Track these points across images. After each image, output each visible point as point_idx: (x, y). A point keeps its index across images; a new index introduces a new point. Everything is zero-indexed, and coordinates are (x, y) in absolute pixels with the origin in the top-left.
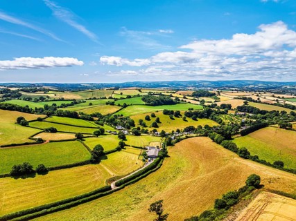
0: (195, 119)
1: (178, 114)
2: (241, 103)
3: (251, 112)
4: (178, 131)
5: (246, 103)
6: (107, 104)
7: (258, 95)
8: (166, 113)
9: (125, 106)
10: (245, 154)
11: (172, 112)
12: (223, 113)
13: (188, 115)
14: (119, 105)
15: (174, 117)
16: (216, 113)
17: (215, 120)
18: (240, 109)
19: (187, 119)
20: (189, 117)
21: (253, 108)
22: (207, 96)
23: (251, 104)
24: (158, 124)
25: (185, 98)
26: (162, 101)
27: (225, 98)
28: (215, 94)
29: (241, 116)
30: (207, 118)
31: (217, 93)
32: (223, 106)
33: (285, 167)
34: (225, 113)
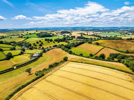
0: (58, 42)
1: (51, 40)
2: (80, 35)
3: (82, 39)
4: (50, 47)
5: (81, 35)
6: (19, 37)
7: (87, 32)
8: (46, 40)
9: (28, 38)
10: (71, 52)
11: (49, 40)
12: (71, 39)
13: (56, 40)
14: (25, 38)
15: (49, 42)
16: (68, 39)
17: (66, 42)
18: (78, 38)
19: (55, 42)
20: (56, 41)
21: (83, 37)
22: (67, 33)
23: (83, 36)
24: (42, 45)
25: (57, 34)
26: (46, 35)
27: (74, 34)
28: (70, 32)
29: (78, 41)
30: (64, 41)
31: (71, 32)
32: (72, 37)
33: (83, 56)
34: (72, 39)
